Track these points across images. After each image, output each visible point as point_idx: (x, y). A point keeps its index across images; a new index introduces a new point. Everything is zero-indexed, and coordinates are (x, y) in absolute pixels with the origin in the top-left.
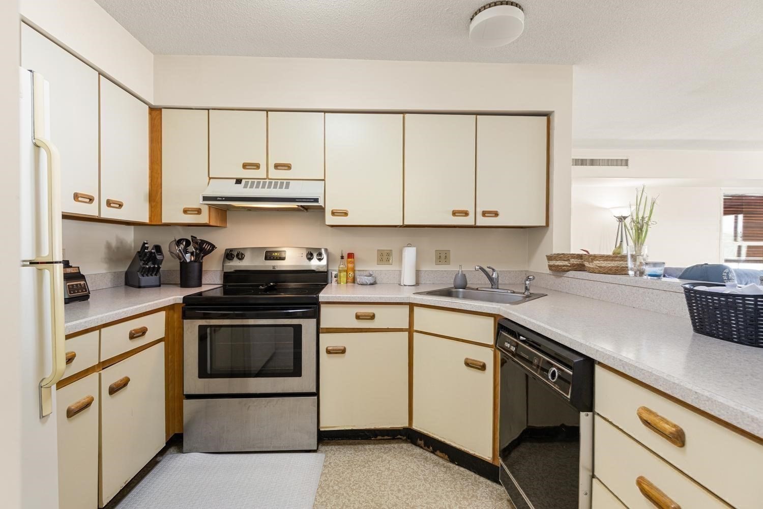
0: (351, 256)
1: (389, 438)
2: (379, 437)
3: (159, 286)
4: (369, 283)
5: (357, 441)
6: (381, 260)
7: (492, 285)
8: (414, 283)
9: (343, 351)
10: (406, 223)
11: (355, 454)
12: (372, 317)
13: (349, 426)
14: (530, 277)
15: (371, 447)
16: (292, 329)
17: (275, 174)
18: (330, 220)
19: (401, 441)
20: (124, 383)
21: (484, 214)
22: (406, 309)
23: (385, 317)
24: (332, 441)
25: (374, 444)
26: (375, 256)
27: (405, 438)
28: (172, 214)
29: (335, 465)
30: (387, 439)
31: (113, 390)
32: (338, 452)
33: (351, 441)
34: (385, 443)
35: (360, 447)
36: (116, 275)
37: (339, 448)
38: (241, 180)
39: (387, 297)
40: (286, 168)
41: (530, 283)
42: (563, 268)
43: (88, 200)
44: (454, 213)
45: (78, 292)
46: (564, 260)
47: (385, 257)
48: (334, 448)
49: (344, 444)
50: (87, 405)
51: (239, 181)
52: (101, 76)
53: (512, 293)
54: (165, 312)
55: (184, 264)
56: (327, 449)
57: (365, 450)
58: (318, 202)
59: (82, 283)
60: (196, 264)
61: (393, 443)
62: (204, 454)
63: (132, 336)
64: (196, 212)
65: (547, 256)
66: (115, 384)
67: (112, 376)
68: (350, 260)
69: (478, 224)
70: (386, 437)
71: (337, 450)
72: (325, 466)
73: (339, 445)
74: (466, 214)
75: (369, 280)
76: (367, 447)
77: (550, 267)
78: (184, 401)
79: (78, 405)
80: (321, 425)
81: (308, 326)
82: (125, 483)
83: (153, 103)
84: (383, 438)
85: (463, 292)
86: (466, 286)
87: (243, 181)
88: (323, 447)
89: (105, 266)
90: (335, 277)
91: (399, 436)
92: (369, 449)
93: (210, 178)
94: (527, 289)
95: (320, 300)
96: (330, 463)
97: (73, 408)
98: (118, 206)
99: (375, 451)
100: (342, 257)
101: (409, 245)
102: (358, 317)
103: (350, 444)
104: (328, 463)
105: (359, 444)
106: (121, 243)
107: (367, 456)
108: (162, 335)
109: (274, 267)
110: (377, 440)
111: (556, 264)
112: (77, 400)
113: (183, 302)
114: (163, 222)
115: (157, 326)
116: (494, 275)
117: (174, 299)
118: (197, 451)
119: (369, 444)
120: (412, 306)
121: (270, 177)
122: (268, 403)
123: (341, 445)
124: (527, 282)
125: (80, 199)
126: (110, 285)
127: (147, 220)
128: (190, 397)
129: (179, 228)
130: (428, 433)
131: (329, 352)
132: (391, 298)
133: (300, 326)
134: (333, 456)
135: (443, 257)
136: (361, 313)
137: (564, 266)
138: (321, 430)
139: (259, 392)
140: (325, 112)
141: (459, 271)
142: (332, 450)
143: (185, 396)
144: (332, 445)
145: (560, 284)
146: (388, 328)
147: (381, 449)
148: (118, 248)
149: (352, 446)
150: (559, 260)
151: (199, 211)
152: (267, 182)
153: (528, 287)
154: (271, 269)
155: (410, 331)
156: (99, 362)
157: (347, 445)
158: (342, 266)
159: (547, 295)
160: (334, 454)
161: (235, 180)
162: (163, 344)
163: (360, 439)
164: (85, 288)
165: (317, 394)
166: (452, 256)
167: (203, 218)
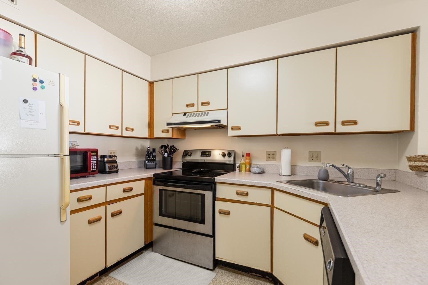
0: (248, 155)
1: (260, 276)
2: (253, 273)
3: (155, 168)
4: (257, 172)
5: (239, 272)
6: (269, 158)
7: (348, 180)
8: (289, 174)
9: (228, 213)
10: (279, 132)
11: (234, 280)
12: (247, 194)
13: (232, 261)
14: (381, 175)
15: (246, 278)
16: (200, 196)
17: (202, 108)
18: (231, 133)
19: (267, 280)
20: (120, 213)
21: (343, 123)
22: (269, 192)
23: (255, 195)
24: (225, 267)
25: (249, 277)
26: (265, 155)
27: (271, 279)
28: (158, 134)
29: (218, 282)
30: (259, 276)
31: (113, 215)
32: (224, 275)
33: (235, 270)
34: (256, 279)
35: (239, 276)
36: (140, 162)
37: (226, 273)
38: (186, 113)
39: (255, 182)
40: (207, 104)
41: (382, 180)
42: (423, 168)
43: (116, 128)
44: (317, 124)
45: (113, 169)
46: (423, 161)
47: (271, 156)
48: (224, 272)
49: (231, 271)
50: (99, 219)
51: (185, 114)
52: (123, 72)
53: (364, 187)
54: (144, 181)
55: (164, 158)
56: (219, 271)
57: (242, 279)
58: (220, 122)
59: (115, 165)
60: (169, 158)
61: (261, 280)
62: (161, 255)
63: (124, 191)
64: (167, 132)
65: (407, 157)
66: (114, 212)
67: (112, 208)
68: (247, 157)
69: (338, 131)
70: (258, 275)
71: (224, 274)
72: (212, 281)
73: (227, 271)
74: (327, 124)
75: (258, 170)
76: (244, 277)
77: (410, 167)
78: (154, 226)
79: (93, 219)
80: (217, 256)
81: (209, 195)
82: (120, 259)
83: (150, 80)
84: (256, 275)
85: (323, 183)
86: (328, 178)
87: (187, 114)
88: (218, 269)
89: (135, 158)
90: (238, 168)
91: (267, 277)
92: (244, 279)
93: (173, 114)
94: (377, 183)
95: (216, 181)
96: (216, 280)
97: (90, 220)
98: (131, 130)
99: (247, 281)
100: (243, 156)
101: (286, 148)
102: (238, 194)
103: (234, 272)
104: (216, 279)
105: (240, 274)
106: (143, 147)
107: (240, 283)
108: (143, 192)
109: (205, 160)
110: (252, 274)
111: (415, 164)
112: (94, 217)
113: (154, 177)
114: (154, 137)
115: (140, 187)
116: (349, 171)
117: (150, 175)
118: (158, 253)
119: (246, 276)
120: (273, 190)
121: (199, 110)
122: (188, 236)
123: (229, 271)
124: (379, 179)
125: (112, 128)
126: (137, 167)
127: (147, 137)
128: (157, 225)
129: (166, 140)
130: (282, 281)
131: (221, 212)
132: (258, 183)
133: (204, 195)
134: (220, 276)
135: (314, 157)
136: (239, 191)
137: (423, 166)
138: (216, 258)
139: (184, 228)
140: (228, 68)
141: (322, 167)
142: (221, 272)
143: (154, 224)
144: (223, 269)
145: (422, 183)
146: (257, 203)
147: (252, 282)
148: (142, 150)
149: (235, 274)
150: (418, 161)
151: (168, 131)
152: (197, 113)
153: (380, 183)
154: (203, 161)
155: (272, 207)
156: (106, 201)
157: (232, 272)
158: (243, 161)
159: (399, 192)
160: (222, 275)
161: (183, 114)
162: (143, 196)
163: (241, 270)
164: (116, 167)
165: (213, 236)
166: (323, 156)
167: (170, 135)
